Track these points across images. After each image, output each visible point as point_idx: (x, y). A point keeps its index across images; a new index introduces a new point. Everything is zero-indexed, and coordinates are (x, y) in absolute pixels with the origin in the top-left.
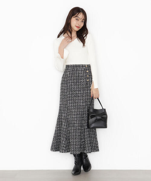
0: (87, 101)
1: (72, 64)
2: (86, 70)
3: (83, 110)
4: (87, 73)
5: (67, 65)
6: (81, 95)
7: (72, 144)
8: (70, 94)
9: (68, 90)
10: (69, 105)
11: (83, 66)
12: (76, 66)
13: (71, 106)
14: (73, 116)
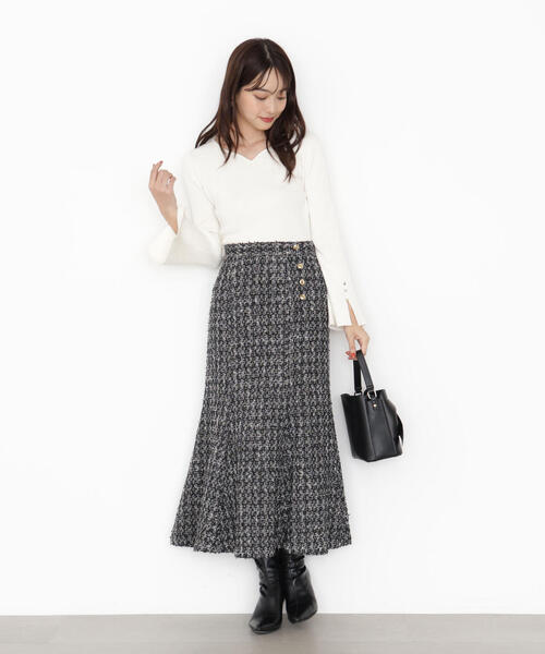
0: (300, 372)
1: (245, 242)
2: (297, 262)
3: (284, 403)
4: (300, 270)
5: (229, 245)
6: (278, 351)
7: (248, 521)
8: (239, 346)
9: (232, 333)
10: (238, 385)
11: (283, 246)
12: (261, 247)
13: (245, 389)
14: (251, 425)
